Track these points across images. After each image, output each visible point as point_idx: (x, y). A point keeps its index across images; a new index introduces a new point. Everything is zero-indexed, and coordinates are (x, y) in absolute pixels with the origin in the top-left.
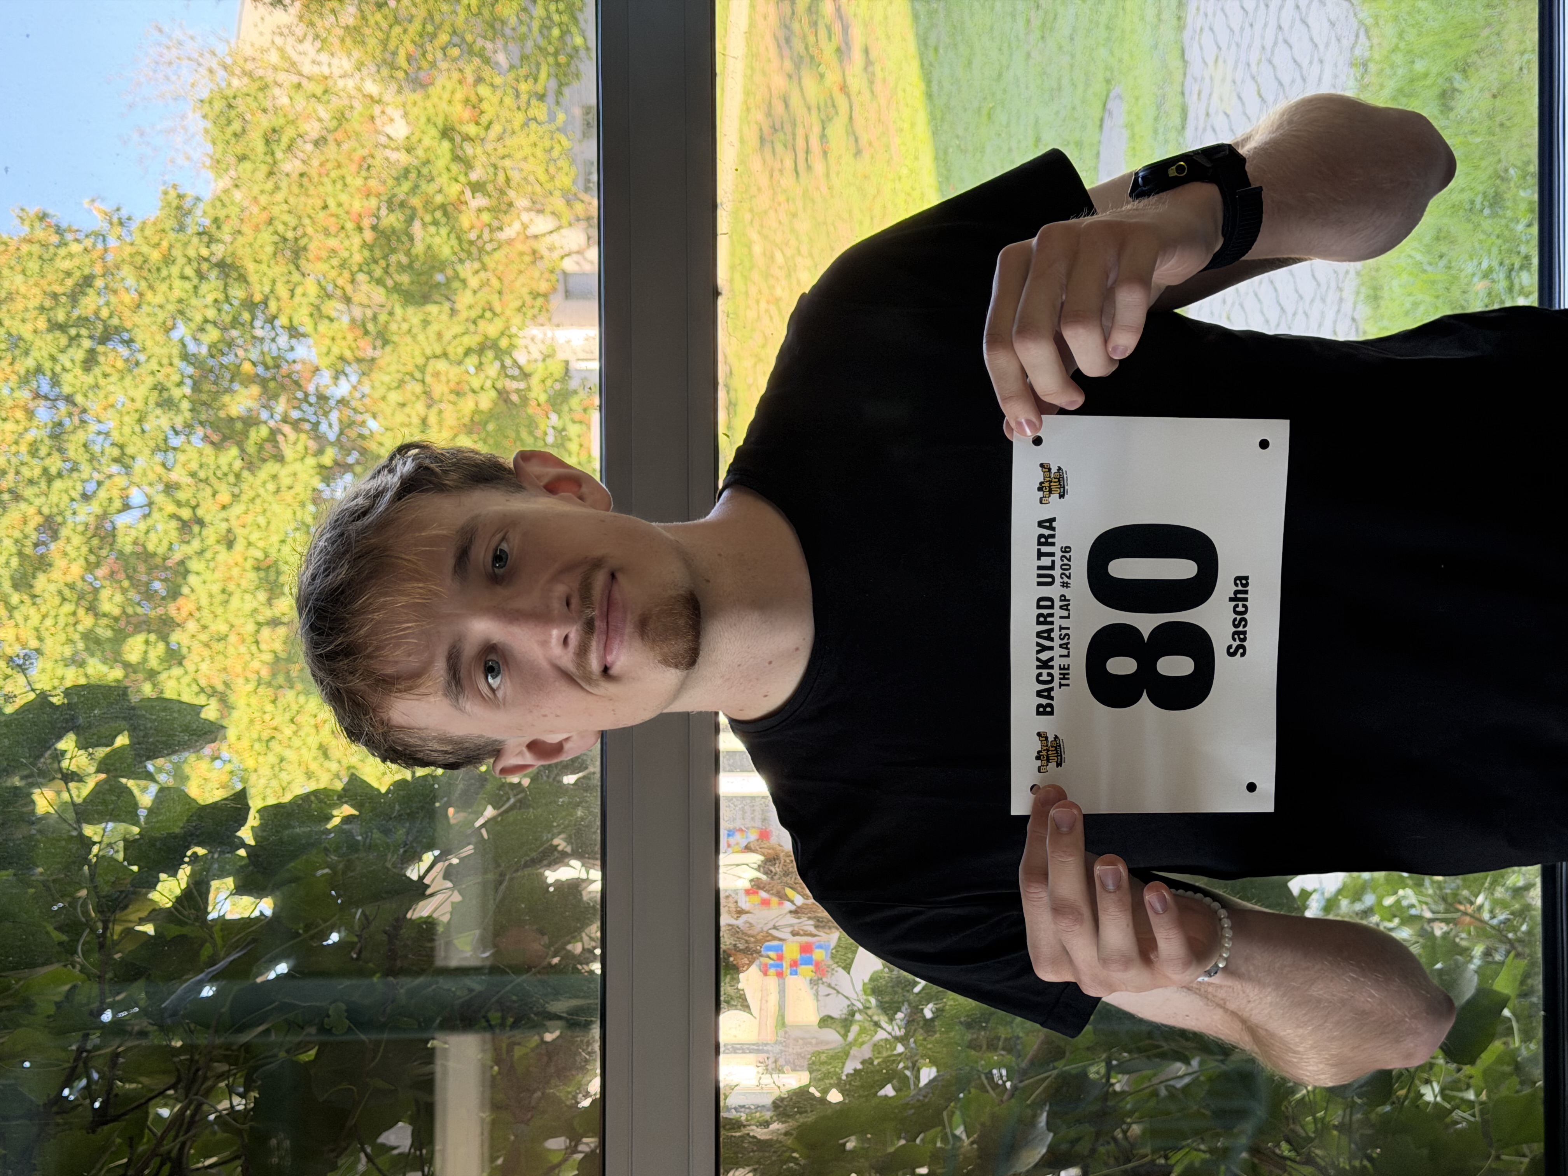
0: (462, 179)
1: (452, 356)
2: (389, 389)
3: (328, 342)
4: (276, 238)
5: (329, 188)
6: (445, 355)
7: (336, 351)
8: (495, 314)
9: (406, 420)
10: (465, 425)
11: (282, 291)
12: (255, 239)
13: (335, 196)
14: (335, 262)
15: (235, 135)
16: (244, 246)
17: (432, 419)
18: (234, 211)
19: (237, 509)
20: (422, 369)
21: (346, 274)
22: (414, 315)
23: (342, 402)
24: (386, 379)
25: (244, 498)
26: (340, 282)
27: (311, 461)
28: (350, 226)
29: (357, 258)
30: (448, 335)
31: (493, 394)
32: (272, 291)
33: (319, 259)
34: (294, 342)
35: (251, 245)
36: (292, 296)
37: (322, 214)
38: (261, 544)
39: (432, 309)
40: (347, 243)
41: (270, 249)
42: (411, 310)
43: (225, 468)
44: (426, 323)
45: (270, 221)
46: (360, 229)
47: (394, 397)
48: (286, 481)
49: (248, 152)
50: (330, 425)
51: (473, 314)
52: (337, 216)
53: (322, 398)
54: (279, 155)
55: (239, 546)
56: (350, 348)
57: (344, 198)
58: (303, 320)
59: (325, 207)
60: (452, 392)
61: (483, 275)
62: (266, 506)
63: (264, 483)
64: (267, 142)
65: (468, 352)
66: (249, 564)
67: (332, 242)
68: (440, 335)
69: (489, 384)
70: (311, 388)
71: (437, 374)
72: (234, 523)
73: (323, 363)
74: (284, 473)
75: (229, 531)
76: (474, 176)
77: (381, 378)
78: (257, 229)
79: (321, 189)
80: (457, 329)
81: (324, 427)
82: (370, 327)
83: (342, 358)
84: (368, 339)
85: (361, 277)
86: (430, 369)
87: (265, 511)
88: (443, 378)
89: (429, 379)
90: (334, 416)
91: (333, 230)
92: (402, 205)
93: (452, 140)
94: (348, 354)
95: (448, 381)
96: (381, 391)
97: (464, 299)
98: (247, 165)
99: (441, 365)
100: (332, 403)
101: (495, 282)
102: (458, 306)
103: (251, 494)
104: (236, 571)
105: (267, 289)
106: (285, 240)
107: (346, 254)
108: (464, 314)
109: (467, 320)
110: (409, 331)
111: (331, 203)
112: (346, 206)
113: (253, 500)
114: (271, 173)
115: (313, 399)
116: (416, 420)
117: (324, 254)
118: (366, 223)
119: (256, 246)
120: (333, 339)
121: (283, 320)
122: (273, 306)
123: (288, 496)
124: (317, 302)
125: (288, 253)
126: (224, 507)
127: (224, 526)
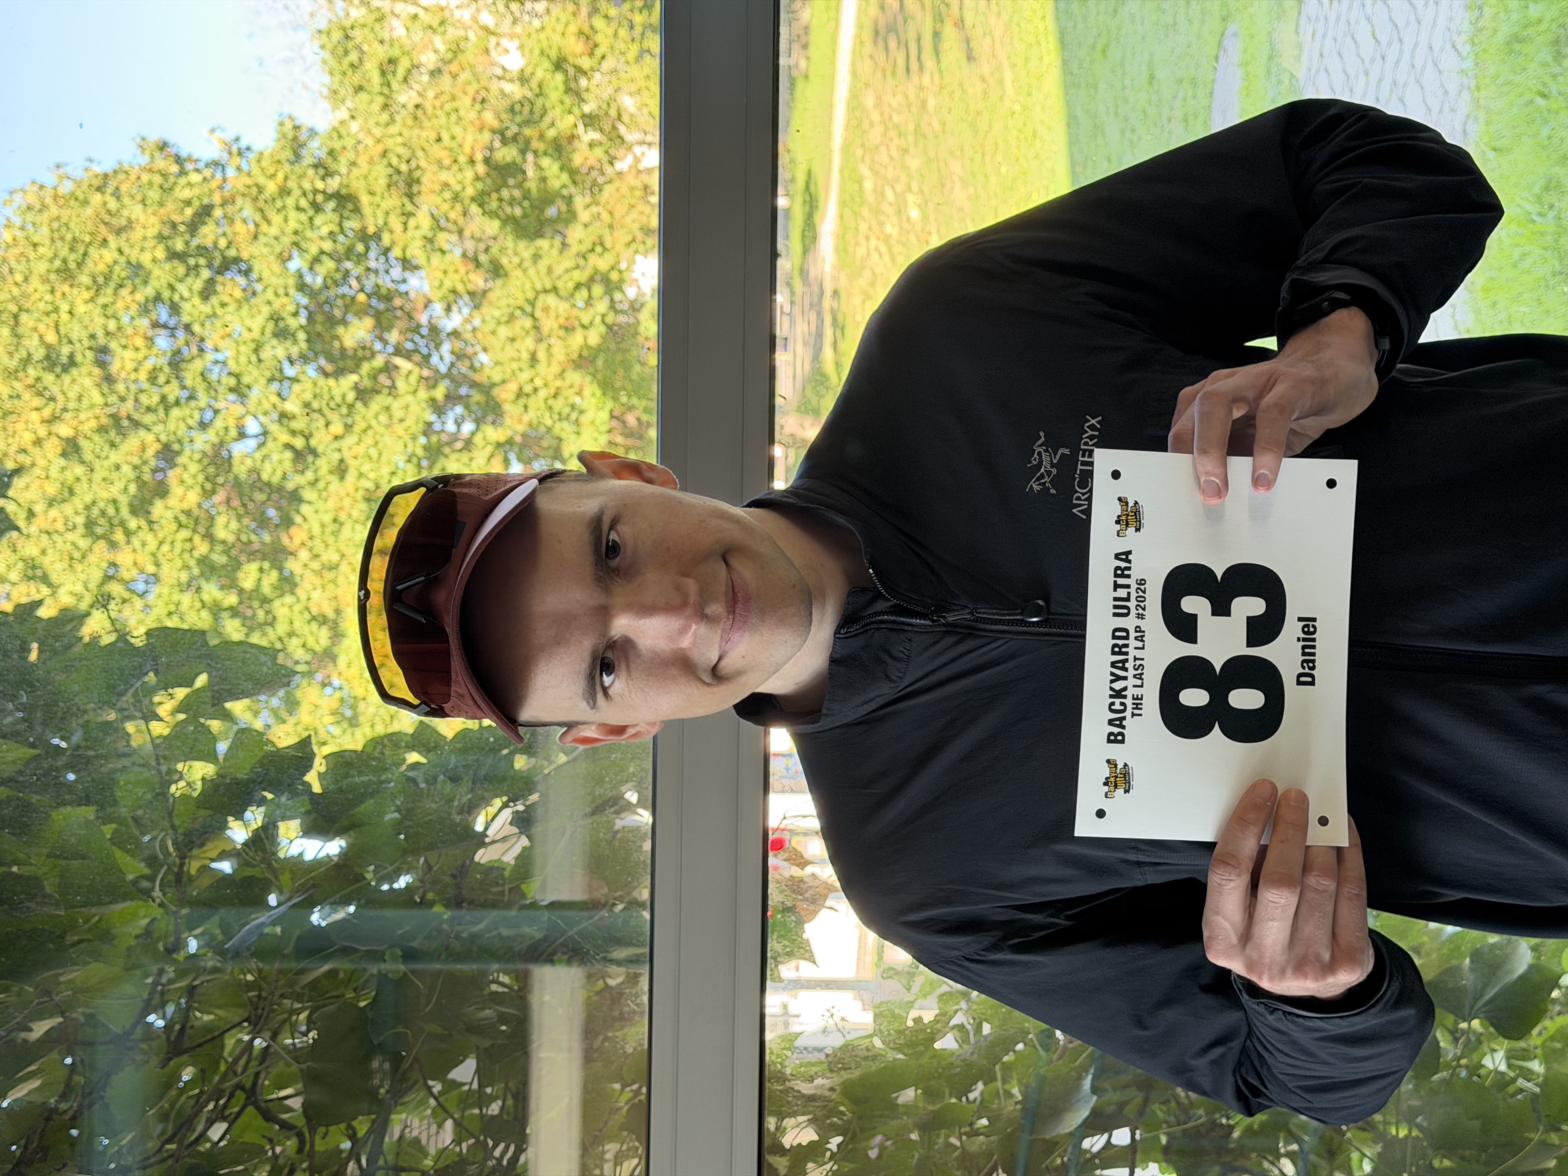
0: (576, 111)
1: (562, 292)
2: (499, 323)
3: (439, 275)
4: (390, 171)
5: (443, 120)
6: (555, 290)
7: (448, 284)
8: (605, 249)
9: (515, 355)
10: (573, 361)
11: (395, 223)
12: (370, 171)
13: (448, 129)
14: (447, 195)
15: (352, 65)
16: (358, 178)
17: (541, 355)
18: (349, 142)
19: (350, 440)
20: (532, 303)
21: (459, 207)
22: (525, 249)
23: (455, 334)
24: (497, 313)
25: (357, 429)
26: (452, 215)
27: (423, 394)
28: (462, 159)
29: (470, 191)
30: (559, 270)
31: (603, 329)
32: (385, 224)
33: (433, 192)
34: (407, 274)
35: (366, 177)
36: (406, 229)
37: (436, 146)
38: (372, 475)
39: (543, 244)
40: (460, 176)
41: (383, 182)
42: (522, 244)
43: (338, 399)
44: (536, 257)
45: (384, 154)
46: (472, 162)
47: (504, 332)
48: (398, 413)
49: (365, 84)
50: (441, 358)
51: (584, 248)
52: (451, 150)
53: (434, 330)
54: (395, 86)
55: (351, 477)
56: (462, 281)
57: (457, 130)
58: (416, 252)
59: (439, 140)
60: (561, 327)
61: (594, 209)
62: (378, 437)
63: (376, 416)
64: (383, 73)
65: (578, 286)
66: (360, 495)
67: (445, 176)
68: (550, 270)
69: (598, 319)
70: (423, 319)
71: (546, 310)
72: (347, 454)
73: (435, 295)
74: (396, 406)
75: (342, 461)
76: (587, 109)
77: (492, 311)
78: (371, 161)
79: (435, 121)
80: (568, 263)
81: (435, 360)
82: (483, 258)
83: (454, 291)
84: (481, 272)
85: (474, 209)
86: (539, 304)
87: (376, 443)
88: (553, 314)
89: (538, 313)
90: (446, 348)
91: (447, 162)
92: (515, 138)
93: (566, 72)
94: (460, 288)
95: (557, 317)
96: (491, 325)
97: (576, 234)
98: (363, 96)
99: (551, 300)
100: (443, 336)
101: (605, 216)
102: (569, 240)
103: (363, 425)
104: (347, 502)
105: (381, 222)
106: (399, 172)
107: (458, 188)
108: (574, 249)
109: (578, 255)
110: (520, 265)
111: (446, 137)
112: (459, 139)
113: (365, 431)
114: (385, 107)
115: (425, 331)
116: (525, 356)
117: (437, 188)
118: (479, 157)
119: (371, 178)
120: (445, 272)
121: (396, 252)
122: (386, 239)
123: (400, 429)
124: (430, 235)
125: (402, 185)
126: (336, 438)
127: (336, 456)
